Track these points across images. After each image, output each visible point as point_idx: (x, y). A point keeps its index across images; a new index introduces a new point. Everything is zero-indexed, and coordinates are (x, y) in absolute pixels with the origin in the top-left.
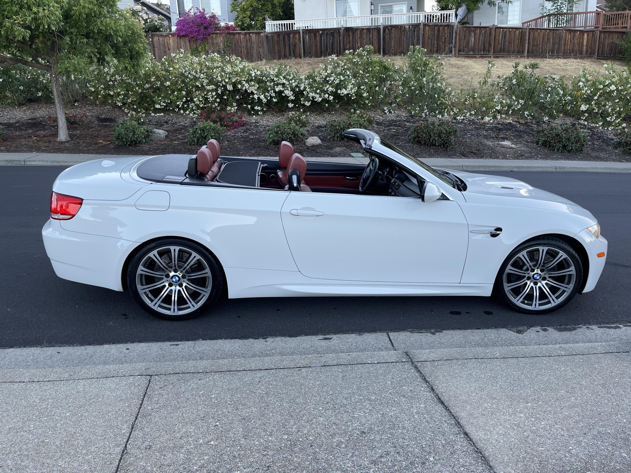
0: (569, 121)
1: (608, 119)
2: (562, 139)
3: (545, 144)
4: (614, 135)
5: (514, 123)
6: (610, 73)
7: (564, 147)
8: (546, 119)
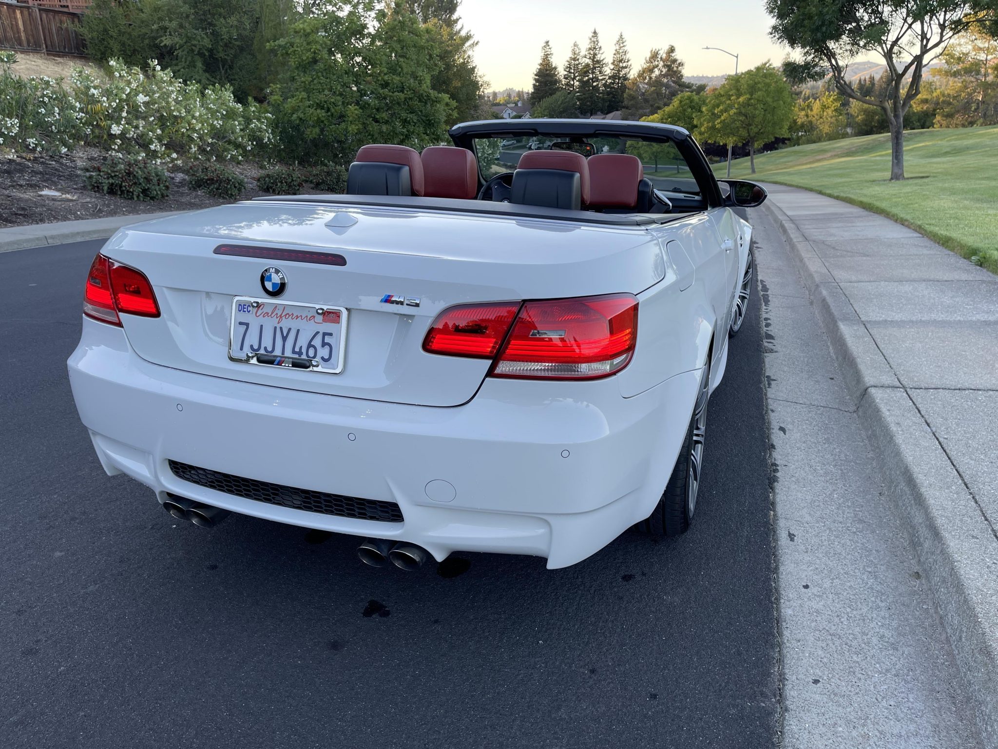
0: (95, 153)
1: (152, 147)
2: (138, 179)
3: (112, 191)
4: (168, 171)
5: (18, 160)
6: (124, 76)
7: (145, 192)
8: (64, 150)
